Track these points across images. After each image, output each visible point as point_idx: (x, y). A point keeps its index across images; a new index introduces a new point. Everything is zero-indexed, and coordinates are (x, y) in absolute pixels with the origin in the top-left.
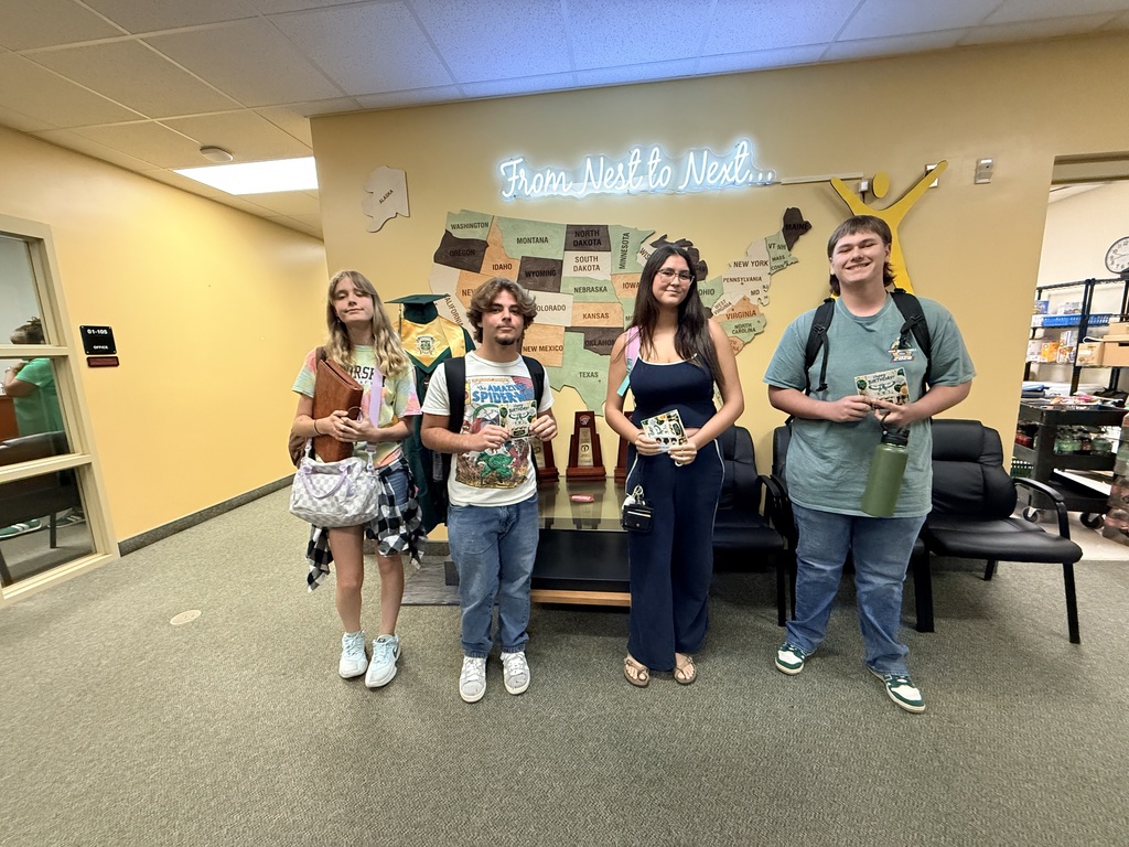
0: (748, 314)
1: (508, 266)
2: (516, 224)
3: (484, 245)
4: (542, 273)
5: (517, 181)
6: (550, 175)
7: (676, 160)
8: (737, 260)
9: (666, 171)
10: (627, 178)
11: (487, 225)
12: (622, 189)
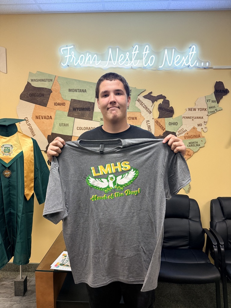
0: (196, 137)
1: (63, 104)
2: (68, 81)
3: (49, 91)
4: (83, 109)
5: (70, 58)
6: (88, 56)
7: (157, 52)
8: (190, 107)
9: (153, 57)
10: (131, 60)
11: (51, 80)
12: (129, 65)
